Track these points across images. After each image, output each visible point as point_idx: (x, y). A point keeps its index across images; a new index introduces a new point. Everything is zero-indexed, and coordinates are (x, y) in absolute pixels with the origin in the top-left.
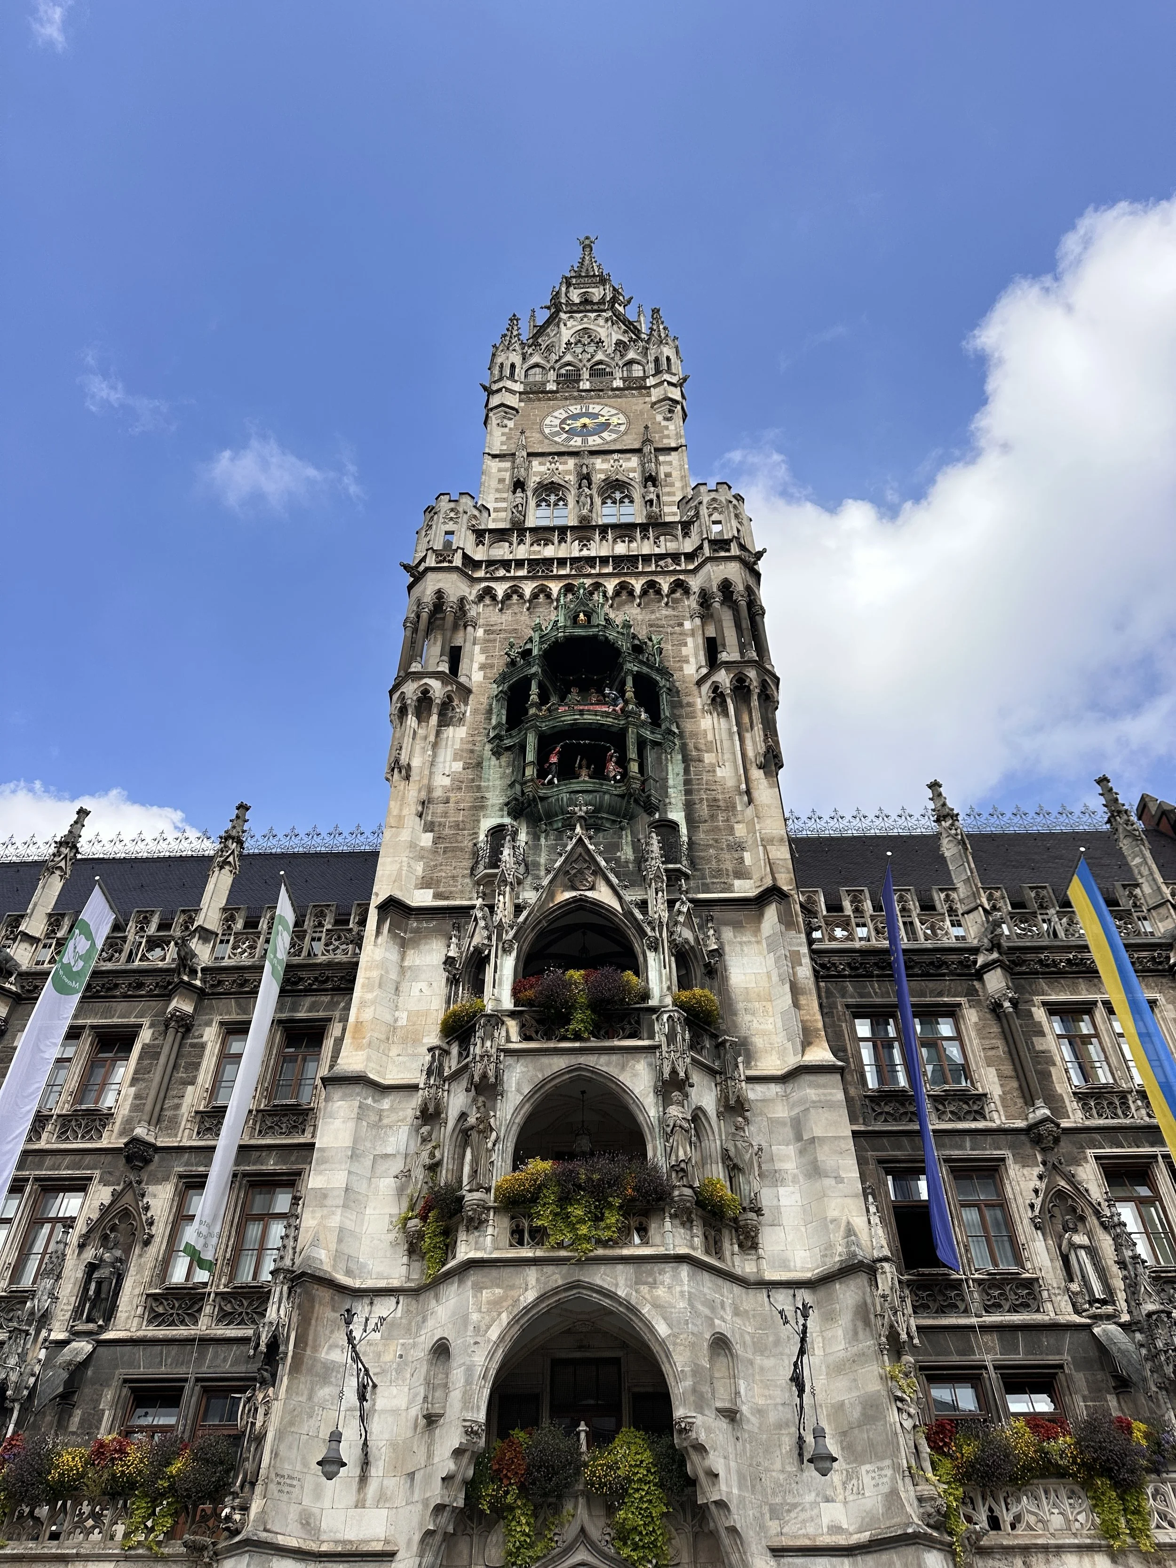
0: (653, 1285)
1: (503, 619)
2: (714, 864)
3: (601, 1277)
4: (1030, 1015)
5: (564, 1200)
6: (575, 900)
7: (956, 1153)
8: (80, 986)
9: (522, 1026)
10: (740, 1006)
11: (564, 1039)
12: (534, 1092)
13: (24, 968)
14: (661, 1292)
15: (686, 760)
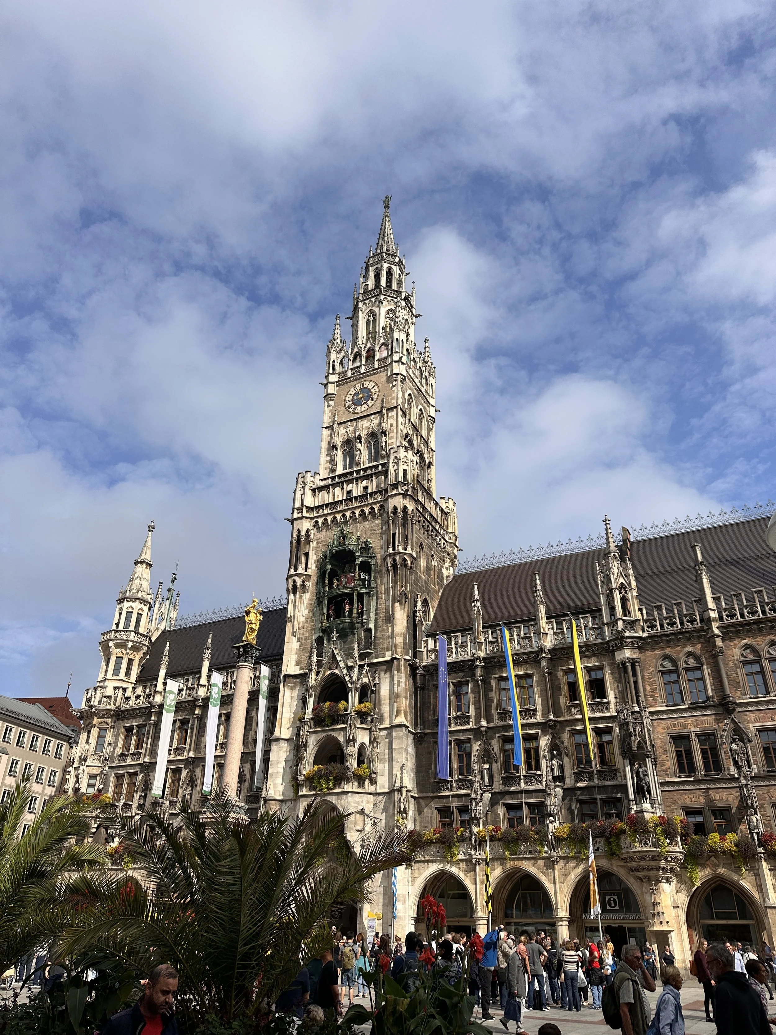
0: (341, 800)
1: (322, 535)
2: (381, 646)
3: (329, 798)
4: (490, 682)
5: (319, 779)
6: (331, 674)
7: (457, 738)
8: (219, 702)
9: (314, 722)
10: (382, 702)
11: (324, 726)
12: (317, 744)
13: (203, 696)
14: (343, 801)
15: (377, 599)
